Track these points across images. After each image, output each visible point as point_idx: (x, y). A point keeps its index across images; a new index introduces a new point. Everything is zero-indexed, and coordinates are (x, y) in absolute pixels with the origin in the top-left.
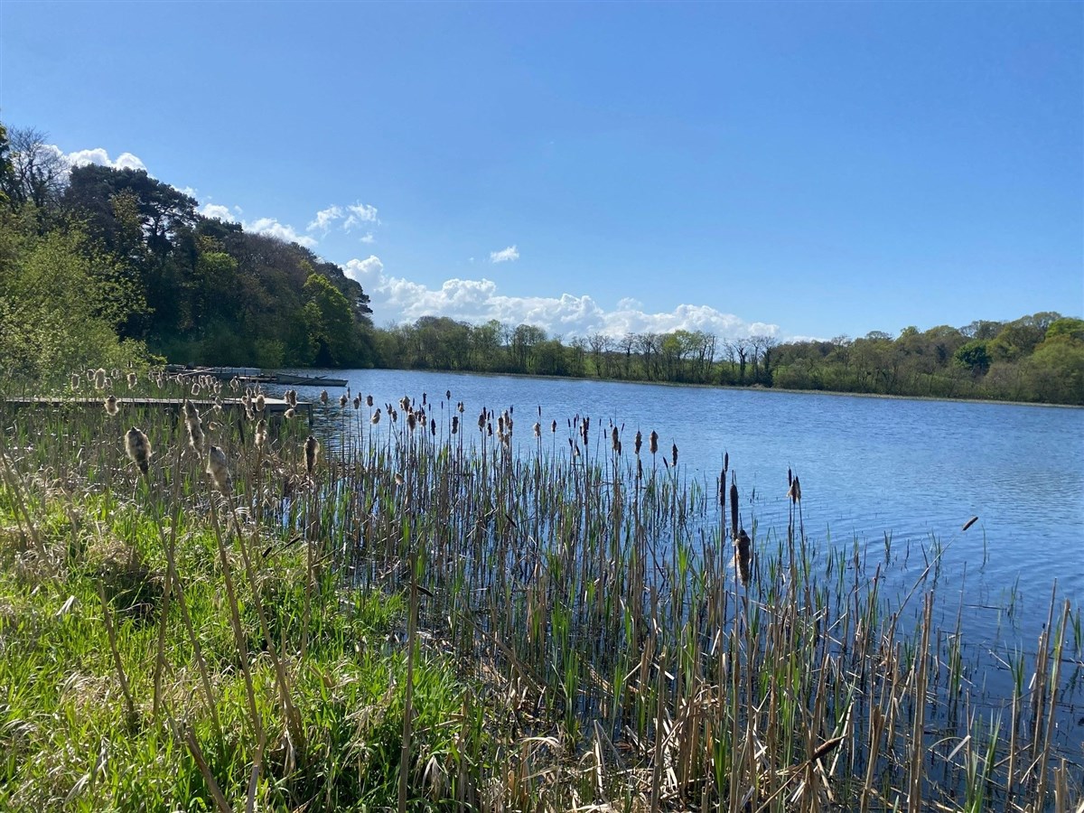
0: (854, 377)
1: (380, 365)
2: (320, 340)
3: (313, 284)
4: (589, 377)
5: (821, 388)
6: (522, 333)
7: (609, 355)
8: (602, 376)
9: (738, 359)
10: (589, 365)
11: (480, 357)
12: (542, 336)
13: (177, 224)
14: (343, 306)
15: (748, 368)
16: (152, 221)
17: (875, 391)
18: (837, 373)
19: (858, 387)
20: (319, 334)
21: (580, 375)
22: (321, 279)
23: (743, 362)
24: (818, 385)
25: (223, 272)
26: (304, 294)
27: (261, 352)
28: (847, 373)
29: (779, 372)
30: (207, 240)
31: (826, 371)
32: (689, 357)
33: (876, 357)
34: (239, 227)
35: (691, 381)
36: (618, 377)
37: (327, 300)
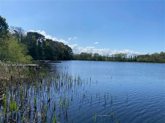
0: (151, 60)
1: (73, 60)
2: (64, 56)
3: (63, 48)
4: (106, 61)
5: (145, 62)
6: (95, 54)
7: (109, 57)
8: (108, 61)
9: (131, 57)
10: (106, 59)
11: (89, 58)
12: (98, 55)
13: (42, 40)
14: (67, 51)
15: (132, 59)
16: (38, 39)
17: (155, 62)
18: (148, 59)
19: (152, 62)
20: (64, 55)
21: (105, 61)
22: (64, 47)
23: (132, 58)
24: (144, 62)
25: (49, 47)
26: (62, 49)
27: (54, 58)
28: (149, 59)
29: (138, 60)
30: (47, 42)
31: (146, 59)
32: (122, 57)
33: (155, 57)
34: (52, 40)
35: (123, 61)
36: (111, 61)
37: (65, 50)
